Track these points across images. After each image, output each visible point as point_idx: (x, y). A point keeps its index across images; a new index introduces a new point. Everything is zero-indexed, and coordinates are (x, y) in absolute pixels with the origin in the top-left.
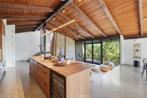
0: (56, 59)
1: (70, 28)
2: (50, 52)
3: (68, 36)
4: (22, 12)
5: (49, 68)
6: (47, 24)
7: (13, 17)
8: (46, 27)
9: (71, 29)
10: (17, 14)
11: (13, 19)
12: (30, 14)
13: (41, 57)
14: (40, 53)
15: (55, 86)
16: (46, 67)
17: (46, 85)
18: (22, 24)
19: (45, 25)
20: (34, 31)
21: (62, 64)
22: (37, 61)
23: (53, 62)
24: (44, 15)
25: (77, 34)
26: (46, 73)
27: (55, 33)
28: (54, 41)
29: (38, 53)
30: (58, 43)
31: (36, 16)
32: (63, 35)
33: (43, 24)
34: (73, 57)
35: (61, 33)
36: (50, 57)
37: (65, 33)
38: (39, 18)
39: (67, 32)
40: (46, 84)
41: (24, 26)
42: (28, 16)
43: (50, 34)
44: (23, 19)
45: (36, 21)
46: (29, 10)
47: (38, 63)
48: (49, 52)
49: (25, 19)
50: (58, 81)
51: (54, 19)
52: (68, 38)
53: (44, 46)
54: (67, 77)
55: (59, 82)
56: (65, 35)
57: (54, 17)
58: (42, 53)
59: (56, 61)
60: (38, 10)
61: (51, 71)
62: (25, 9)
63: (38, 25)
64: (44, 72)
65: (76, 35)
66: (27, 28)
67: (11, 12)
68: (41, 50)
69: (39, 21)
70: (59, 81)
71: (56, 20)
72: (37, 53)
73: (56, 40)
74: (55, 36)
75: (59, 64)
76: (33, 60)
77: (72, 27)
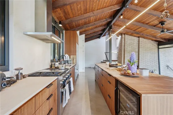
0: (124, 67)
1: (147, 24)
2: (117, 61)
3: (144, 38)
4: (89, 20)
5: (114, 77)
6: (113, 27)
7: (83, 27)
8: (111, 30)
9: (149, 25)
10: (86, 23)
11: (83, 30)
12: (96, 20)
13: (106, 65)
14: (106, 61)
15: (122, 103)
16: (110, 75)
17: (110, 98)
18: (89, 33)
19: (111, 28)
20: (99, 37)
21: (133, 74)
22: (101, 68)
23: (119, 71)
24: (109, 17)
25: (163, 31)
26: (110, 83)
27: (123, 35)
28: (122, 46)
29: (104, 60)
30: (128, 48)
31: (101, 20)
32: (135, 38)
33: (109, 27)
34: (153, 69)
35: (131, 35)
36: (117, 65)
37: (137, 33)
38: (104, 21)
39: (141, 32)
40: (111, 96)
41: (91, 34)
42: (94, 23)
43: (117, 39)
44: (90, 27)
45: (101, 26)
46: (95, 15)
47: (103, 70)
48: (115, 61)
49: (92, 27)
50: (127, 98)
51: (122, 17)
52: (144, 39)
53: (109, 53)
54: (143, 95)
55: (129, 100)
56: (139, 37)
57: (122, 15)
58: (107, 60)
59: (125, 70)
60: (103, 12)
61: (117, 81)
62: (92, 16)
63: (104, 30)
64: (108, 81)
65: (161, 32)
66: (94, 36)
67: (82, 24)
68: (107, 58)
69: (105, 25)
70: (129, 98)
71: (124, 18)
72: (102, 61)
73: (125, 45)
74: (123, 40)
75: (129, 74)
76: (98, 67)
77: (152, 21)
